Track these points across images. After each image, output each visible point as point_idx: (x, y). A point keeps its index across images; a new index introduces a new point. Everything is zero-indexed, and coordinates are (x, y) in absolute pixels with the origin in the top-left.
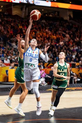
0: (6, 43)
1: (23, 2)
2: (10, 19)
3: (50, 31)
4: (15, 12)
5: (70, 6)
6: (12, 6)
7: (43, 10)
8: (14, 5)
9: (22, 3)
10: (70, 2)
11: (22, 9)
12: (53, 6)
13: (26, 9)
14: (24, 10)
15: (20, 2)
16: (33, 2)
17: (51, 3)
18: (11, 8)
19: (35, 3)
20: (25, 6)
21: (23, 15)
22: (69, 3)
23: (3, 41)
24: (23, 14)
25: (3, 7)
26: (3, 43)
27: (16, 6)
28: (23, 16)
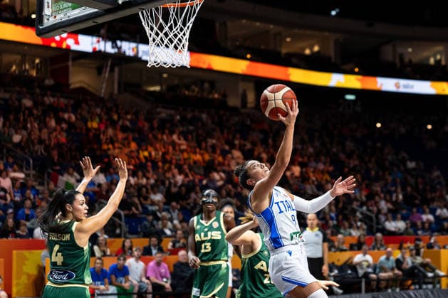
0: (46, 176)
1: (103, 49)
2: (62, 100)
3: (186, 139)
4: (79, 78)
5: (248, 67)
6: (68, 60)
7: (165, 75)
8: (74, 59)
9: (100, 51)
10: (249, 56)
11: (100, 71)
12: (195, 64)
13: (112, 70)
14: (107, 75)
15: (94, 49)
16: (135, 50)
17: (191, 55)
18: (68, 67)
19: (140, 55)
20: (109, 63)
21: (101, 89)
22: (244, 58)
23: (34, 169)
24: (104, 85)
25: (41, 62)
26: (34, 176)
27: (83, 61)
28: (103, 91)
